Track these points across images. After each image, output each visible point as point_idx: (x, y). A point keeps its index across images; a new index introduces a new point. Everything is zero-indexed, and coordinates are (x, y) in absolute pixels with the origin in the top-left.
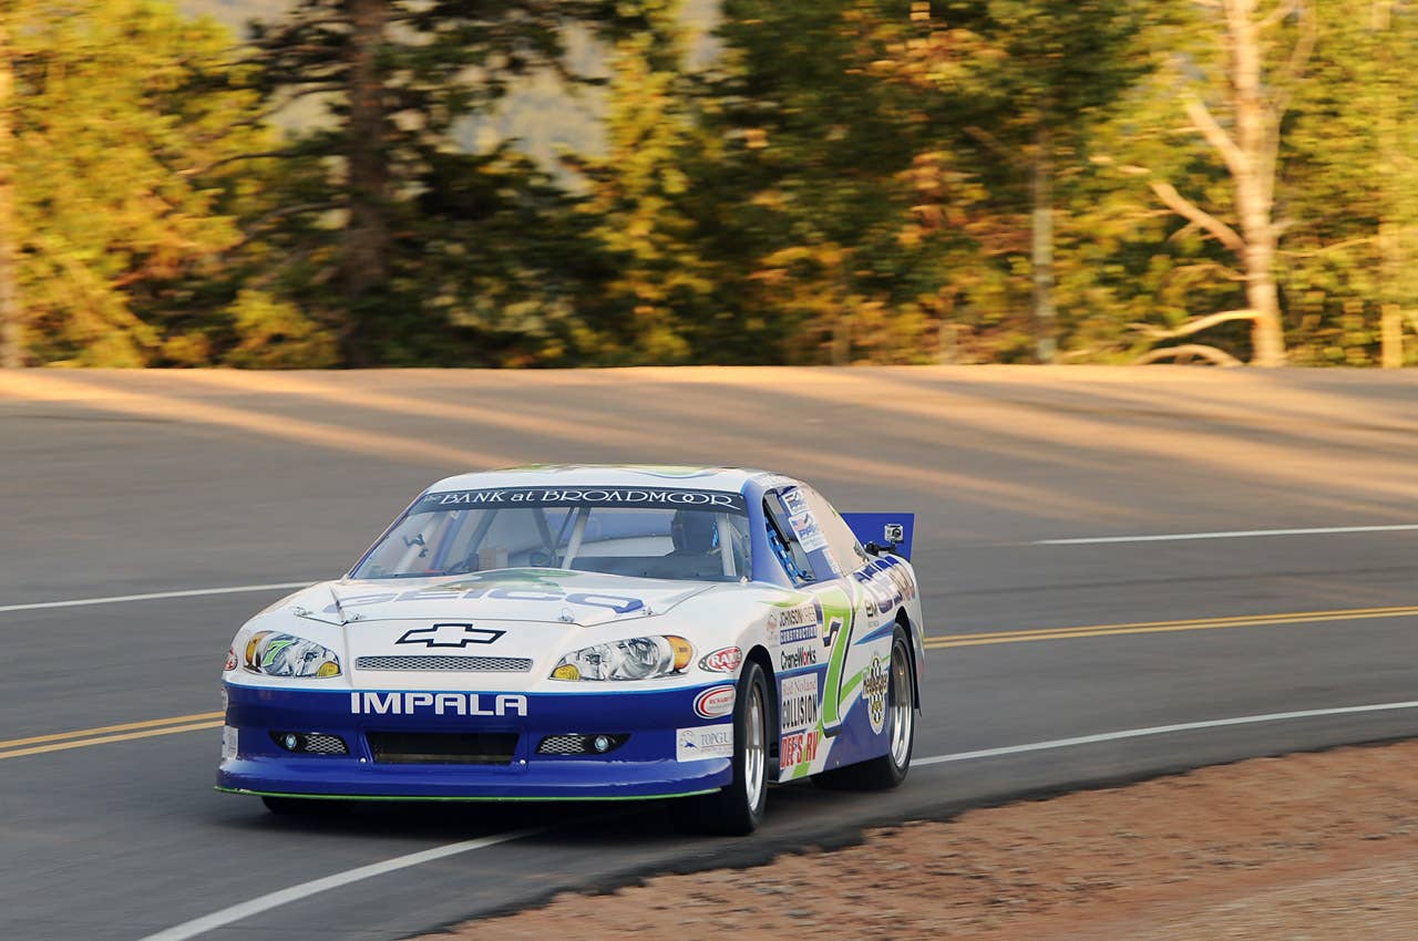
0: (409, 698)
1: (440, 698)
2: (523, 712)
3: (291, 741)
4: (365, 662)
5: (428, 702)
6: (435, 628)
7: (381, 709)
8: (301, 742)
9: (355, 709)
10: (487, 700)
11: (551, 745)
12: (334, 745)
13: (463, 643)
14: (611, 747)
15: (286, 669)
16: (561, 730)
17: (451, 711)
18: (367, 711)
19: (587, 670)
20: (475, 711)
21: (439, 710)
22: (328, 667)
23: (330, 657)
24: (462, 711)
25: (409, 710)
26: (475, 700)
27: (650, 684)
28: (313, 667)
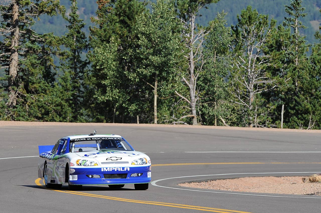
0: (111, 168)
1: (116, 168)
2: (129, 170)
3: (90, 176)
4: (102, 163)
5: (114, 169)
6: (111, 158)
7: (106, 170)
8: (92, 176)
9: (102, 170)
10: (123, 168)
11: (133, 175)
12: (98, 176)
13: (117, 160)
14: (141, 175)
15: (87, 165)
16: (134, 173)
17: (117, 170)
18: (104, 171)
19: (136, 163)
20: (121, 170)
21: (116, 170)
22: (95, 164)
23: (95, 163)
24: (119, 170)
25: (111, 170)
26: (121, 168)
27: (144, 165)
28: (92, 164)
